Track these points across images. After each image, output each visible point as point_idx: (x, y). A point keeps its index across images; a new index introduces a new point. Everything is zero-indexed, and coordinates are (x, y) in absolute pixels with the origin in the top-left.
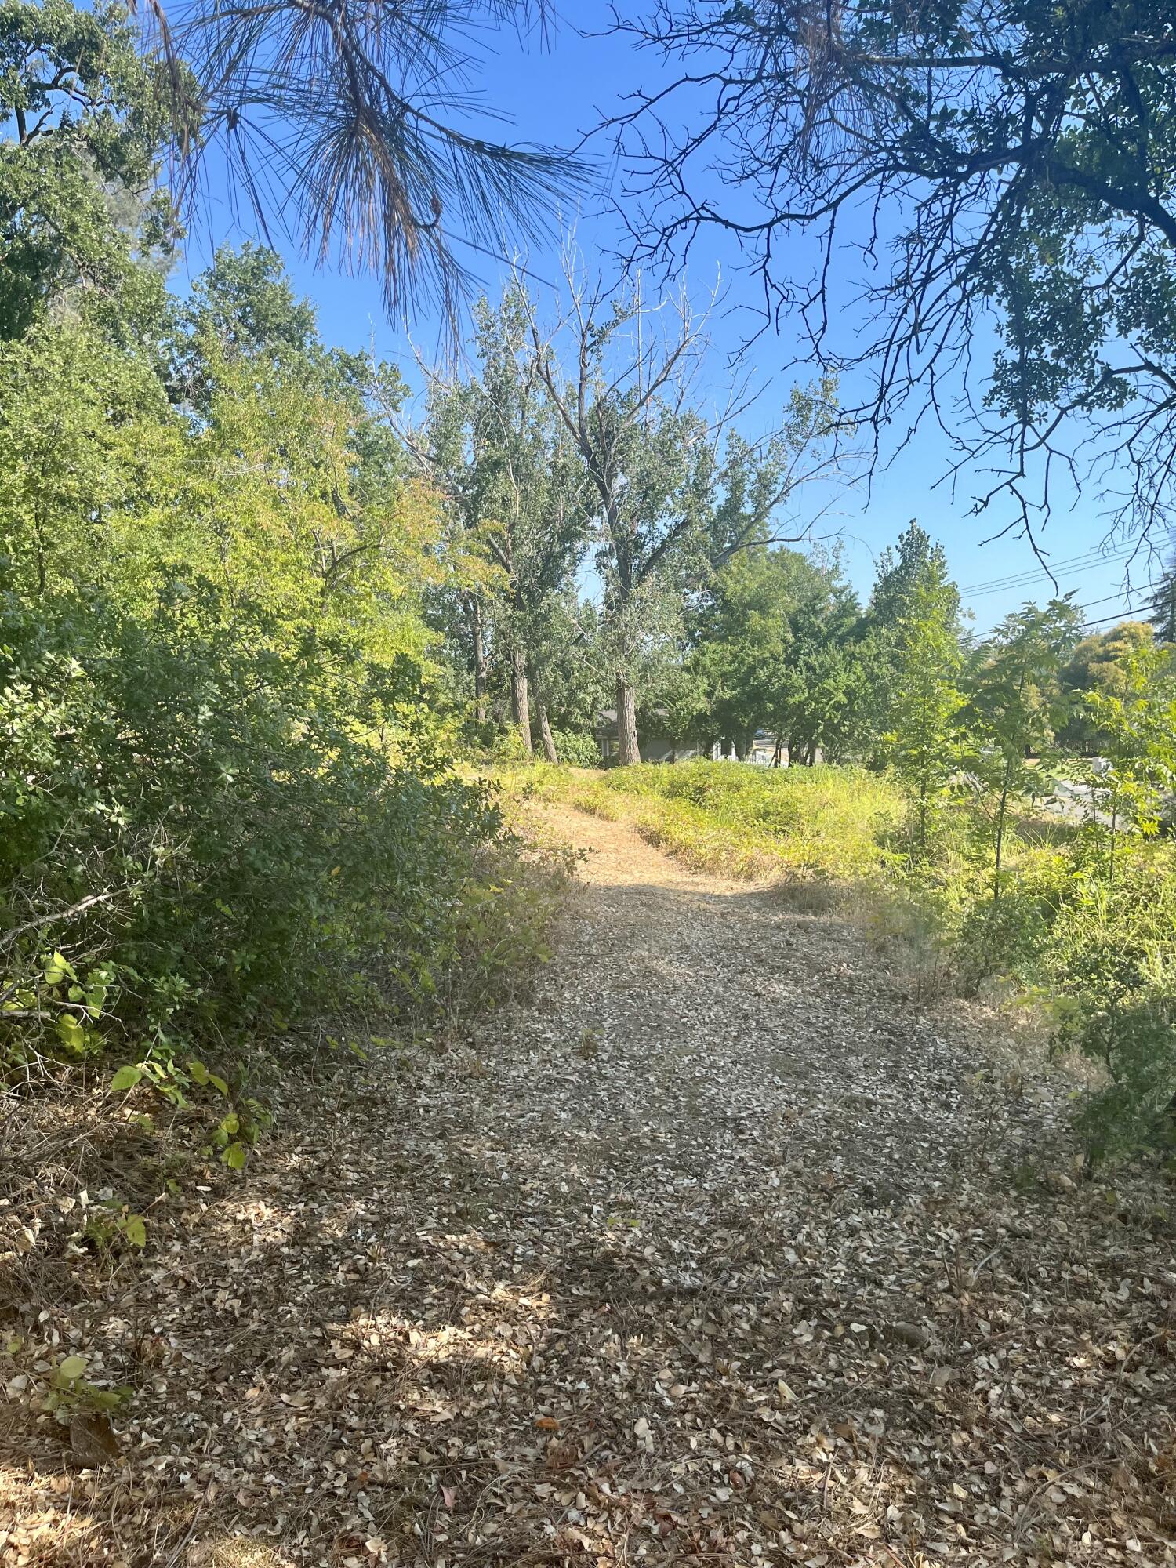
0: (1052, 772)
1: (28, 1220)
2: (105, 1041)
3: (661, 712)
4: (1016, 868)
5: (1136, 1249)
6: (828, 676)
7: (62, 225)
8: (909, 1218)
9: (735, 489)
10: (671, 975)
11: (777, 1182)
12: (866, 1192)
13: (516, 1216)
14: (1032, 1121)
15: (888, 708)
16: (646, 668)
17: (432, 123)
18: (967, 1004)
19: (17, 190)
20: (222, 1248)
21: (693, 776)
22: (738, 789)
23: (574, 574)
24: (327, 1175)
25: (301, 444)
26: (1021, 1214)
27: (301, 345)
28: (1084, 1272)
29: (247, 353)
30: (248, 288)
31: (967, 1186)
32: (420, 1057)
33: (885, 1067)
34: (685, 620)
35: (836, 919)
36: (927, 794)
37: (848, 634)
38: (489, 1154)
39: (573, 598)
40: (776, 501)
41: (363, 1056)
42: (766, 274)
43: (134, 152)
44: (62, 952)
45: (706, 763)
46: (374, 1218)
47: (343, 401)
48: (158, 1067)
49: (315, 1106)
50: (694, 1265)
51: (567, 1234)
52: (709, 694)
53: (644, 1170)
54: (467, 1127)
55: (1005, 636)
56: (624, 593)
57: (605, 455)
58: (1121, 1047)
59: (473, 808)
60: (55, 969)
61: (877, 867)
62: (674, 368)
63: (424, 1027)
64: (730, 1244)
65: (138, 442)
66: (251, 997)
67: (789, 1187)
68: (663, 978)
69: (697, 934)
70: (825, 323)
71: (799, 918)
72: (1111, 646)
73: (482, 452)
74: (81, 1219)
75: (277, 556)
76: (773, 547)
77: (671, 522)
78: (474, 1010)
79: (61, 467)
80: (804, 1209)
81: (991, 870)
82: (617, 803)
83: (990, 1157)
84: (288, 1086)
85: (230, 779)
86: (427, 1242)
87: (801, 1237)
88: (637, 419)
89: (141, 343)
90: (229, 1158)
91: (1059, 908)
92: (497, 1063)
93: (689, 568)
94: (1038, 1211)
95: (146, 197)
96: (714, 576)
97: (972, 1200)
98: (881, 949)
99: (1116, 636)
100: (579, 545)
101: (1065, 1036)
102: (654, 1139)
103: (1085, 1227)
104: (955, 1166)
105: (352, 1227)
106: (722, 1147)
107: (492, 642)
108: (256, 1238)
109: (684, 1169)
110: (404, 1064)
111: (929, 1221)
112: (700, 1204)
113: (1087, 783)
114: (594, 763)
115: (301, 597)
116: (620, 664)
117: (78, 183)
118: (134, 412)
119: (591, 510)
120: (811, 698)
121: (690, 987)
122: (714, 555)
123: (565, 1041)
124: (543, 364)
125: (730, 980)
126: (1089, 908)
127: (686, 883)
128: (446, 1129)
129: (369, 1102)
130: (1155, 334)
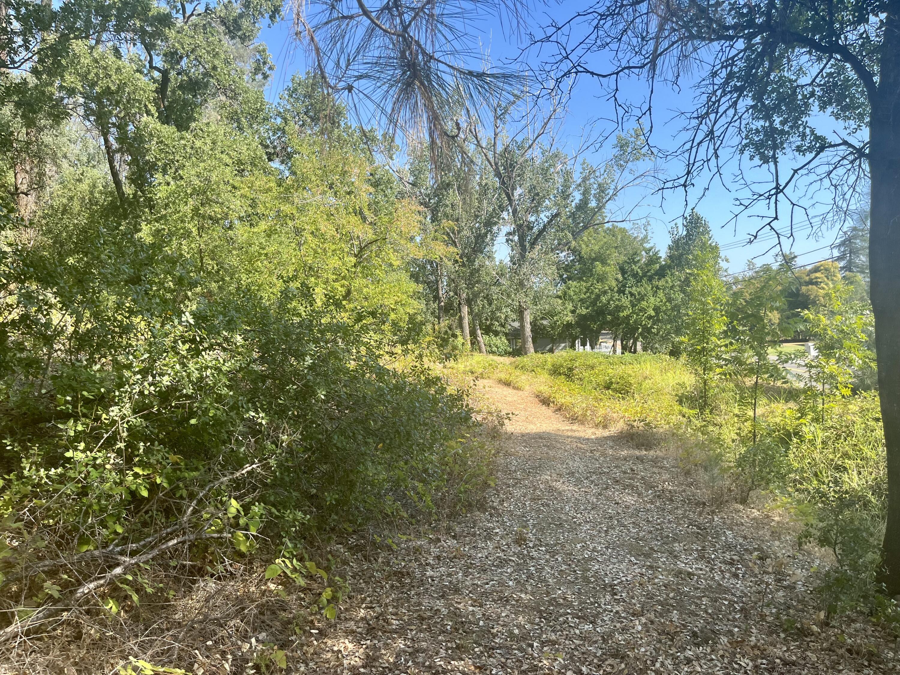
1: (223, 654)
2: (258, 546)
3: (545, 322)
4: (764, 416)
5: (858, 671)
6: (643, 300)
7: (208, 67)
8: (721, 652)
9: (586, 193)
10: (564, 491)
11: (640, 628)
12: (694, 636)
13: (490, 649)
14: (789, 586)
16: (536, 297)
18: (741, 507)
19: (183, 48)
20: (327, 669)
21: (566, 361)
22: (592, 368)
23: (493, 245)
24: (381, 622)
25: (342, 183)
26: (788, 650)
27: (339, 126)
29: (310, 132)
30: (310, 96)
31: (754, 631)
32: (426, 545)
33: (697, 550)
34: (557, 269)
35: (659, 453)
36: (707, 372)
37: (654, 274)
38: (471, 608)
39: (493, 259)
40: (609, 199)
41: (394, 545)
42: (616, 99)
43: (245, 23)
44: (235, 498)
45: (572, 353)
46: (410, 650)
48: (287, 562)
49: (370, 578)
51: (521, 661)
52: (573, 312)
53: (561, 619)
54: (457, 591)
56: (523, 256)
57: (510, 177)
58: (843, 543)
60: (232, 508)
61: (680, 418)
62: (548, 126)
63: (427, 525)
64: (616, 669)
65: (252, 186)
67: (648, 631)
68: (560, 493)
69: (577, 464)
70: (652, 127)
71: (637, 452)
72: (813, 276)
73: (439, 178)
74: (252, 655)
75: (330, 247)
76: (608, 226)
77: (548, 214)
78: (454, 515)
79: (211, 201)
80: (658, 646)
81: (751, 422)
82: (523, 379)
83: (766, 611)
84: (355, 565)
85: (323, 397)
86: (440, 665)
87: (658, 665)
88: (527, 156)
89: (252, 129)
90: (327, 613)
91: (791, 440)
92: (470, 549)
93: (560, 239)
94: (799, 647)
95: (253, 48)
96: (574, 243)
97: (758, 640)
98: (688, 473)
99: (816, 270)
100: (495, 228)
101: (807, 535)
102: (565, 599)
103: (827, 657)
104: (745, 617)
105: (398, 656)
106: (605, 604)
107: (447, 285)
108: (345, 662)
109: (583, 618)
110: (417, 550)
111: (734, 654)
112: (596, 642)
113: (806, 366)
114: (507, 353)
115: (343, 269)
116: (521, 297)
117: (216, 43)
118: (249, 168)
119: (502, 208)
120: (633, 312)
121: (576, 499)
122: (573, 231)
123: (507, 534)
124: (473, 128)
125: (600, 494)
126: (810, 441)
127: (568, 430)
128: (445, 592)
129: (400, 575)
130: (841, 110)
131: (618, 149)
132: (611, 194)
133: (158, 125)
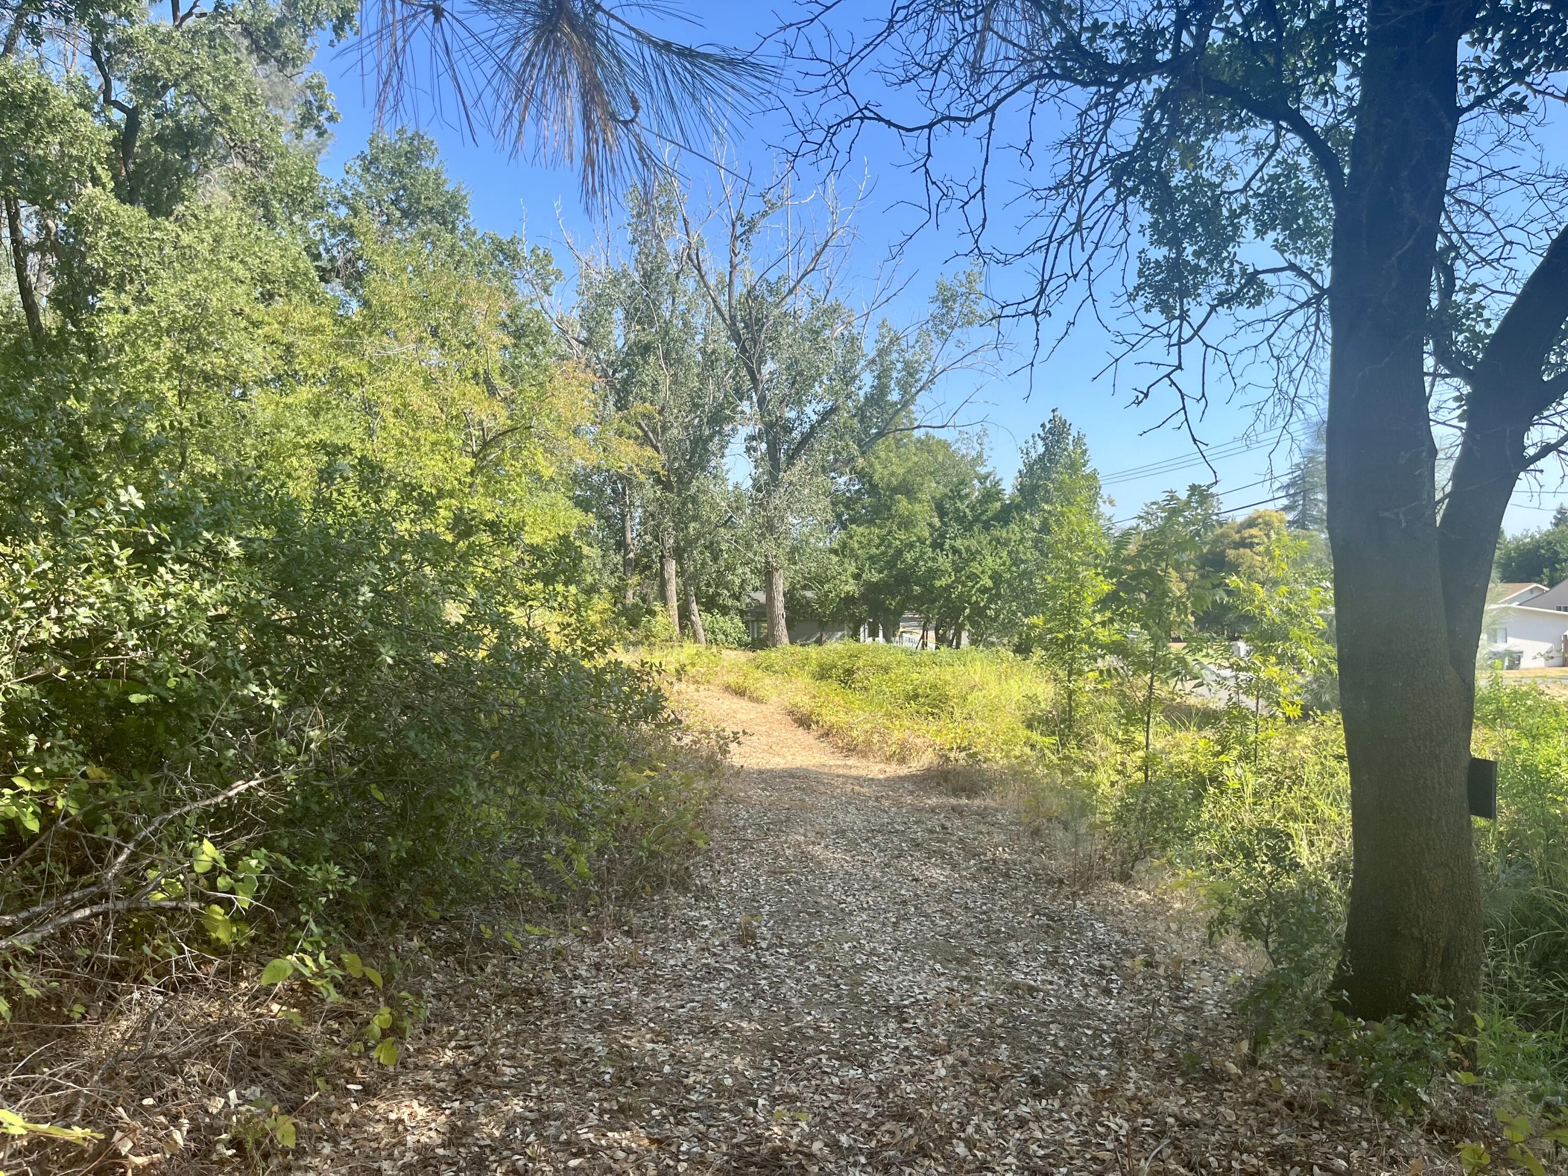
0: (1198, 656)
1: (175, 1119)
2: (253, 933)
3: (809, 594)
4: (1162, 751)
5: (1303, 1136)
6: (974, 560)
7: (215, 106)
8: (1077, 1108)
9: (883, 375)
10: (828, 860)
11: (943, 1072)
12: (1033, 1082)
13: (680, 1111)
14: (1193, 1007)
15: (1033, 591)
16: (794, 550)
17: (623, 23)
18: (1122, 888)
19: (169, 70)
20: (375, 1150)
21: (842, 658)
22: (886, 670)
23: (722, 457)
24: (482, 1071)
25: (454, 325)
26: (1188, 1103)
27: (454, 228)
28: (1255, 1161)
29: (399, 236)
30: (401, 172)
31: (1133, 1074)
32: (576, 947)
33: (1045, 952)
34: (833, 503)
35: (989, 802)
36: (1073, 677)
37: (993, 519)
38: (649, 1046)
39: (724, 480)
40: (922, 389)
41: (518, 945)
42: (927, 172)
43: (289, 36)
44: (211, 839)
45: (853, 645)
46: (532, 1116)
47: (496, 284)
48: (309, 961)
49: (468, 998)
50: (863, 1160)
51: (733, 1130)
52: (857, 577)
53: (809, 1061)
54: (626, 1018)
55: (1148, 522)
56: (773, 477)
57: (755, 341)
58: (1279, 931)
59: (634, 691)
60: (204, 857)
61: (1027, 750)
62: (822, 259)
63: (578, 915)
64: (898, 1138)
65: (287, 320)
66: (404, 885)
67: (955, 1077)
68: (820, 863)
69: (852, 818)
70: (985, 220)
71: (953, 801)
72: (1247, 533)
73: (632, 336)
74: (230, 1120)
75: (427, 436)
76: (918, 434)
77: (820, 408)
78: (629, 897)
79: (207, 344)
80: (971, 1100)
81: (1141, 753)
82: (766, 684)
83: (1154, 1044)
84: (440, 977)
85: (390, 661)
86: (588, 1140)
87: (970, 1130)
88: (786, 307)
89: (292, 223)
90: (381, 1055)
91: (1205, 790)
92: (655, 952)
93: (837, 452)
94: (1206, 1099)
95: (299, 81)
96: (861, 460)
97: (1139, 1089)
98: (1036, 833)
99: (1251, 523)
100: (727, 428)
101: (1223, 920)
102: (817, 1029)
103: (1253, 1114)
104: (1120, 1053)
105: (510, 1126)
106: (886, 1037)
107: (640, 524)
108: (410, 1139)
109: (848, 1059)
110: (559, 953)
111: (1098, 1110)
112: (867, 1096)
113: (1231, 666)
114: (742, 645)
115: (451, 476)
116: (768, 546)
117: (231, 65)
118: (283, 291)
119: (740, 394)
120: (957, 580)
121: (847, 873)
122: (861, 440)
123: (723, 929)
124: (693, 252)
125: (887, 865)
126: (1235, 791)
127: (838, 766)
128: (605, 1021)
129: (524, 994)
130: (1290, 237)
131: (938, 304)
132: (924, 379)
133: (114, 204)
